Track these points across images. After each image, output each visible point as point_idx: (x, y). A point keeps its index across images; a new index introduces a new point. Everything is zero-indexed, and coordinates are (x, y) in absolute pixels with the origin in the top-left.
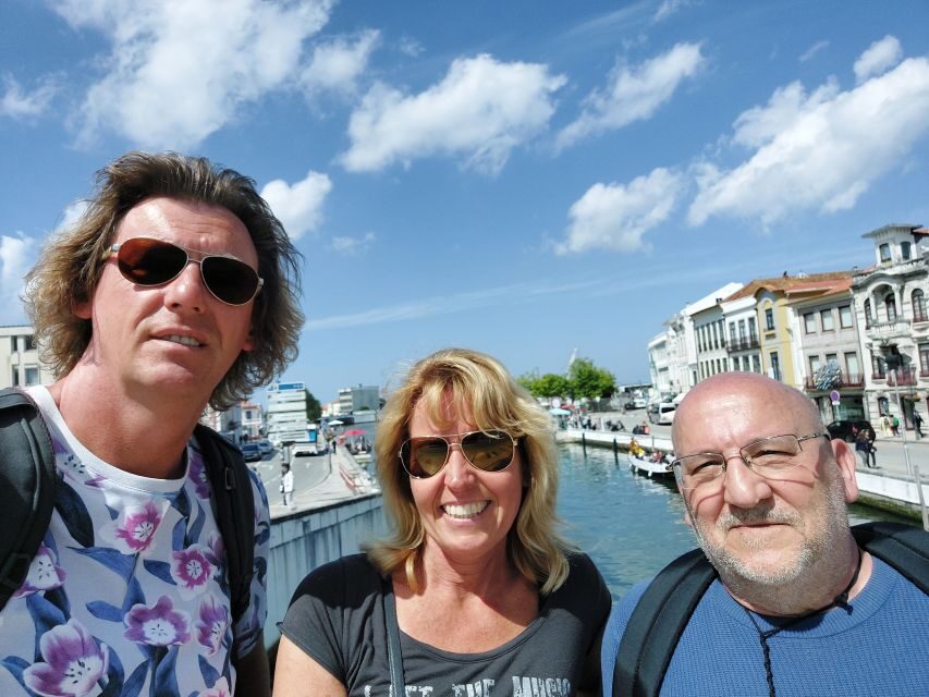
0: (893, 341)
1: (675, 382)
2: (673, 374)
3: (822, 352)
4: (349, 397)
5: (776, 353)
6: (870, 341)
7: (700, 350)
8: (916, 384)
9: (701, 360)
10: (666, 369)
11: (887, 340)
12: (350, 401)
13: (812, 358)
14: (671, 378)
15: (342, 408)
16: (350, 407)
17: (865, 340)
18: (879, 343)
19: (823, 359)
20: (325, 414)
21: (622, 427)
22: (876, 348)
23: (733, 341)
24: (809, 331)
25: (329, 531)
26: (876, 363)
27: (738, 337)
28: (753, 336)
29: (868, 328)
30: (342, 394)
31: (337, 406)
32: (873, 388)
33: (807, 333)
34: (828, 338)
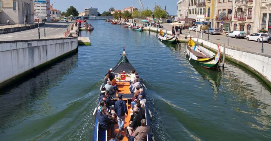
0: (241, 7)
1: (182, 15)
2: (182, 13)
3: (222, 9)
4: (88, 11)
5: (210, 8)
6: (235, 6)
7: (190, 6)
8: (245, 21)
9: (189, 9)
10: (181, 10)
11: (240, 6)
12: (88, 12)
13: (219, 10)
14: (181, 14)
15: (86, 14)
16: (88, 14)
17: (234, 6)
18: (237, 7)
19: (222, 10)
20: (80, 15)
21: (162, 27)
22: (236, 9)
23: (199, 3)
24: (220, 2)
25: (41, 48)
26: (236, 13)
27: (200, 2)
28: (204, 2)
29: (236, 2)
30: (86, 10)
31: (84, 13)
32: (233, 21)
33: (219, 2)
34: (224, 4)
